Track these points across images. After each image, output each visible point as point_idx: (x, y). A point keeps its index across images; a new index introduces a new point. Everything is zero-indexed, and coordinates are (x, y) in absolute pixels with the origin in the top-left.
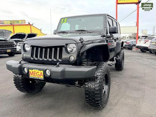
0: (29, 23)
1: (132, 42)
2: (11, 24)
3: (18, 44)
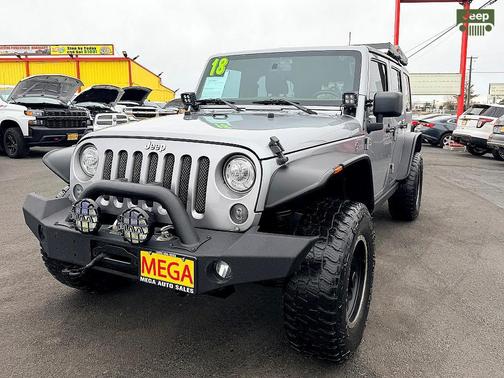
0: (125, 55)
1: (445, 121)
2: (71, 56)
3: (96, 120)
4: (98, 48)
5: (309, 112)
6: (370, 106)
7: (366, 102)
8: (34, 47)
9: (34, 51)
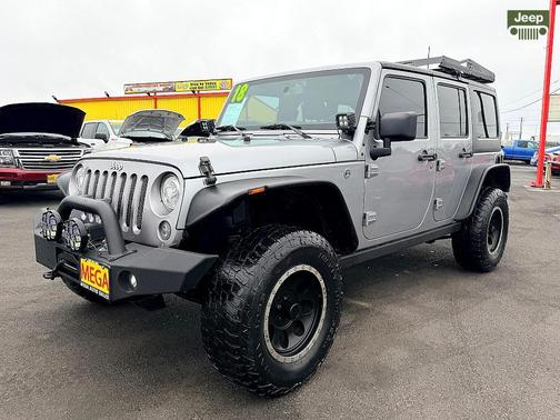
2: (194, 92)
4: (218, 83)
5: (304, 136)
6: (370, 128)
7: (368, 124)
8: (161, 84)
9: (161, 88)
